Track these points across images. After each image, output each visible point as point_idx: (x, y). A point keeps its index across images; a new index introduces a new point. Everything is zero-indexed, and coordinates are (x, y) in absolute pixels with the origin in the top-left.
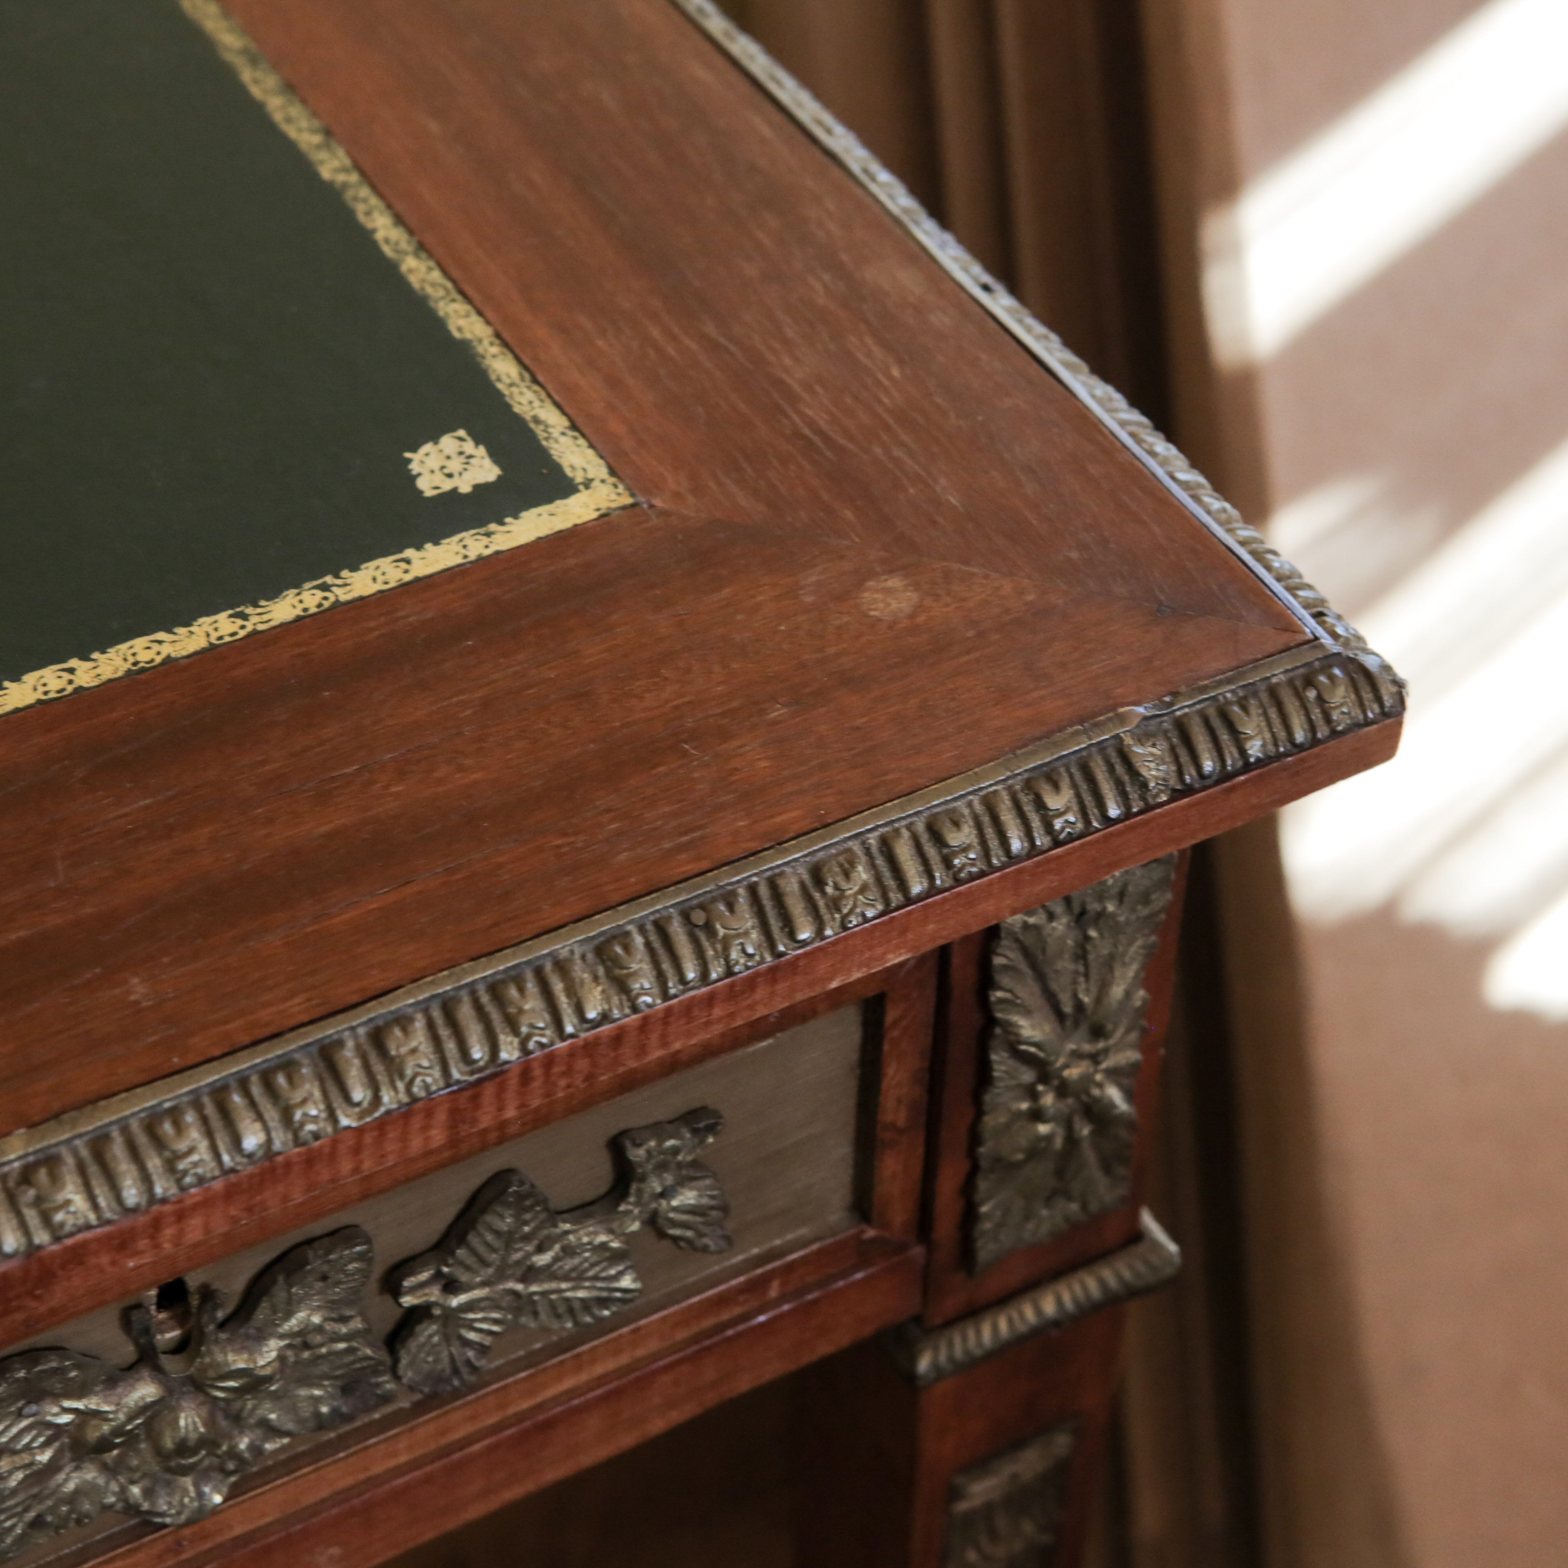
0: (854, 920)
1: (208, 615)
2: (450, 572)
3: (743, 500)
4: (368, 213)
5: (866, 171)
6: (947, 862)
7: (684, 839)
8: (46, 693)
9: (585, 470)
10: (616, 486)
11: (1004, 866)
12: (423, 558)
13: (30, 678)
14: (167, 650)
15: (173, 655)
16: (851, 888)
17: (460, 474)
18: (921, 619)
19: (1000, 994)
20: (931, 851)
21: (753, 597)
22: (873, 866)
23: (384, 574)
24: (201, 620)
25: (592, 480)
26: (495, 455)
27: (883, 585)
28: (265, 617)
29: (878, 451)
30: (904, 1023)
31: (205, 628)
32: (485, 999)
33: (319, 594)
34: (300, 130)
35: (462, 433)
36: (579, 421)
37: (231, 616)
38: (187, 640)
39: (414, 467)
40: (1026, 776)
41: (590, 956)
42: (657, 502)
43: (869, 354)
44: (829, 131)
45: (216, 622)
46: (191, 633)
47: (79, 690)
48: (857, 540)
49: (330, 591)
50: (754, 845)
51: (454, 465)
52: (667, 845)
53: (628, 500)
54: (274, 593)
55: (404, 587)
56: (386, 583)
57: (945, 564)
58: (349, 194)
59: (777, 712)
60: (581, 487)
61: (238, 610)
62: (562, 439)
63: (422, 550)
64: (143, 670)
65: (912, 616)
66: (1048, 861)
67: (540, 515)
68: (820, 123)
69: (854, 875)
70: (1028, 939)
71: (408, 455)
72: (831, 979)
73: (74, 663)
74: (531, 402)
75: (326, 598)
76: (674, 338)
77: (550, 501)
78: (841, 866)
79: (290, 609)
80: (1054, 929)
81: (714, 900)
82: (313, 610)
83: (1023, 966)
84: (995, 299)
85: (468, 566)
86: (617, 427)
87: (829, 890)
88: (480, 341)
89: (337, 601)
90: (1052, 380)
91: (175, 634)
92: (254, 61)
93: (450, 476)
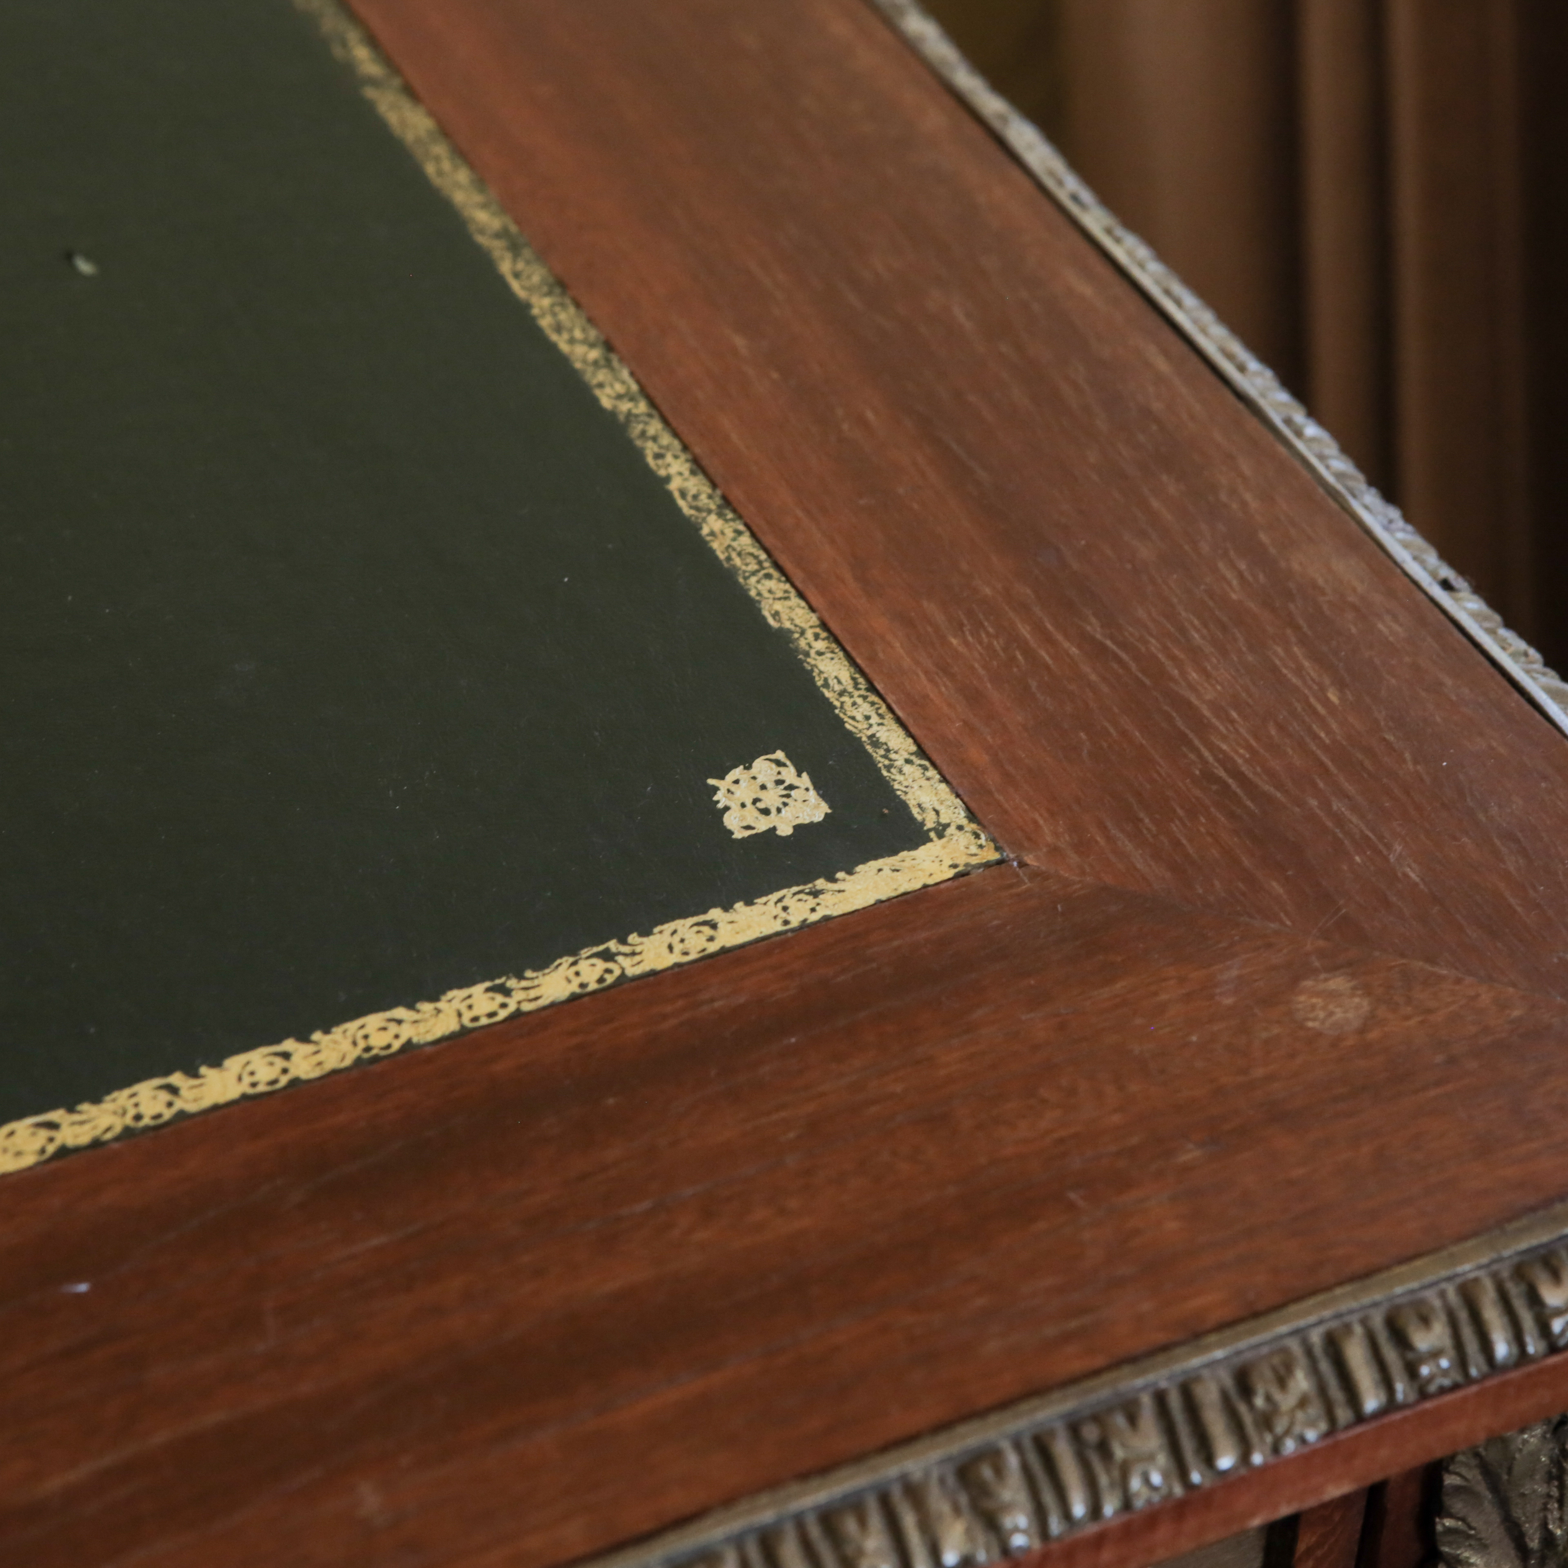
0: (1290, 1446)
1: (460, 987)
2: (766, 942)
3: (1140, 860)
4: (658, 456)
5: (1288, 422)
6: (1412, 1371)
7: (1073, 1324)
8: (254, 1085)
9: (937, 812)
10: (977, 836)
11: (1484, 1377)
12: (732, 922)
13: (234, 1063)
14: (407, 1032)
15: (415, 1040)
16: (1287, 1401)
17: (779, 810)
18: (1373, 1035)
19: (1448, 1522)
20: (1391, 1355)
21: (1156, 994)
22: (1314, 1370)
23: (682, 941)
24: (451, 994)
25: (948, 825)
26: (822, 787)
27: (1321, 986)
28: (533, 994)
29: (1314, 803)
30: (1319, 1553)
31: (456, 1004)
32: (815, 1532)
33: (601, 965)
34: (572, 341)
35: (780, 755)
36: (928, 746)
37: (488, 990)
38: (433, 1021)
39: (721, 798)
40: (1516, 1260)
41: (951, 1480)
42: (1029, 859)
43: (1299, 670)
44: (1242, 368)
45: (470, 997)
46: (438, 1011)
47: (295, 1082)
48: (1288, 923)
49: (616, 962)
50: (1161, 1338)
51: (772, 798)
52: (1051, 1331)
53: (994, 856)
54: (543, 963)
55: (709, 961)
56: (686, 953)
57: (1404, 961)
58: (636, 429)
59: (1190, 1154)
60: (932, 835)
61: (498, 981)
62: (907, 768)
63: (731, 911)
64: (376, 1059)
65: (1362, 1031)
66: (1541, 1371)
67: (880, 870)
68: (1230, 357)
69: (1292, 1384)
70: (1492, 1455)
71: (711, 782)
72: (1252, 1514)
73: (289, 1045)
74: (868, 718)
75: (609, 971)
76: (1048, 639)
77: (895, 853)
78: (1274, 1370)
79: (564, 983)
80: (1525, 1442)
81: (1110, 1410)
82: (593, 986)
83: (1482, 1488)
84: (1457, 600)
85: (790, 934)
86: (977, 755)
87: (1259, 1401)
88: (803, 633)
89: (623, 974)
90: (1537, 716)
91: (418, 1011)
92: (515, 249)
93: (766, 812)
